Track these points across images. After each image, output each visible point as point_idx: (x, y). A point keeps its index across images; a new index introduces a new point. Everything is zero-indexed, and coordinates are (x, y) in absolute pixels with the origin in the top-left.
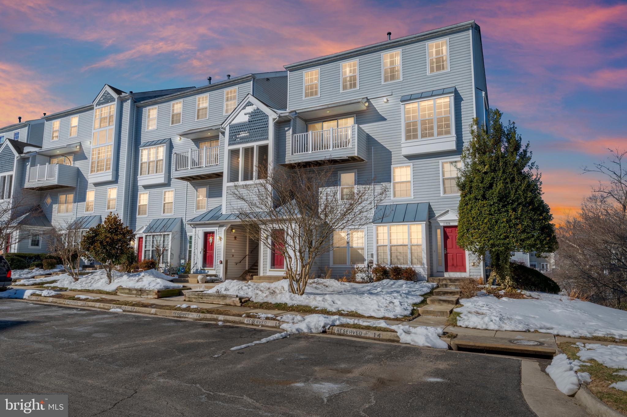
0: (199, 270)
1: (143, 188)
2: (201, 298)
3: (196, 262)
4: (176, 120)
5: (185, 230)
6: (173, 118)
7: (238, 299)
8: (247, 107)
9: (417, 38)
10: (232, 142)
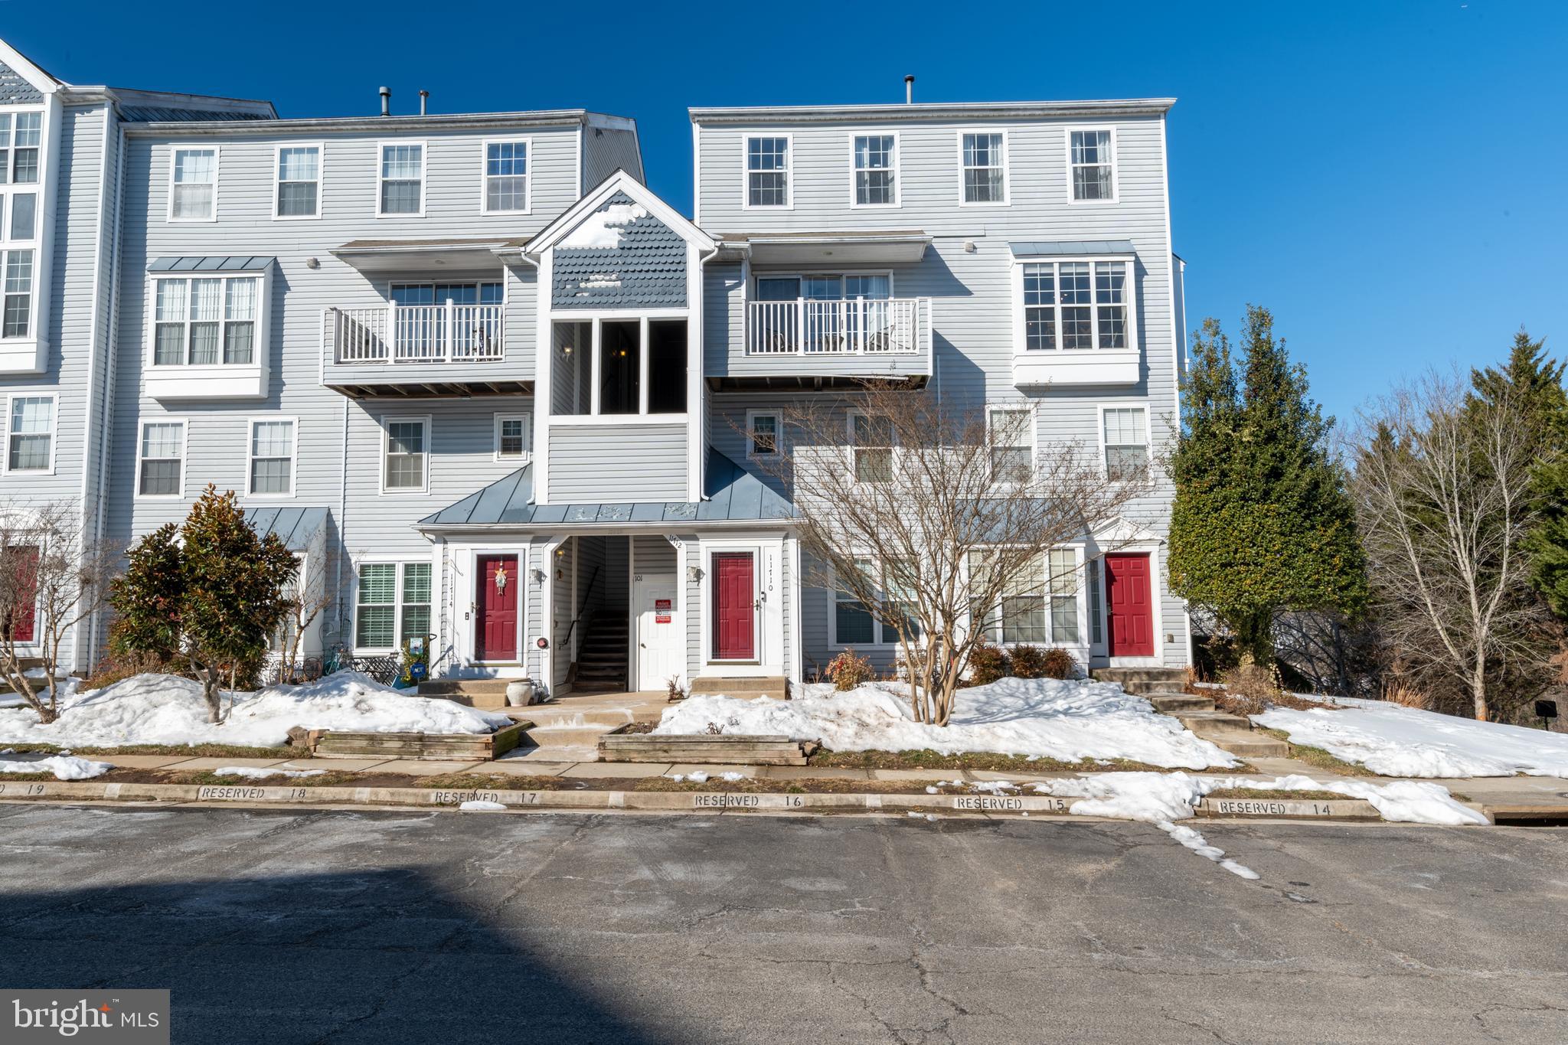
0: (462, 668)
1: (160, 407)
2: (666, 751)
3: (448, 644)
4: (296, 202)
5: (344, 547)
6: (281, 195)
7: (795, 746)
8: (612, 207)
9: (1046, 112)
10: (562, 300)
